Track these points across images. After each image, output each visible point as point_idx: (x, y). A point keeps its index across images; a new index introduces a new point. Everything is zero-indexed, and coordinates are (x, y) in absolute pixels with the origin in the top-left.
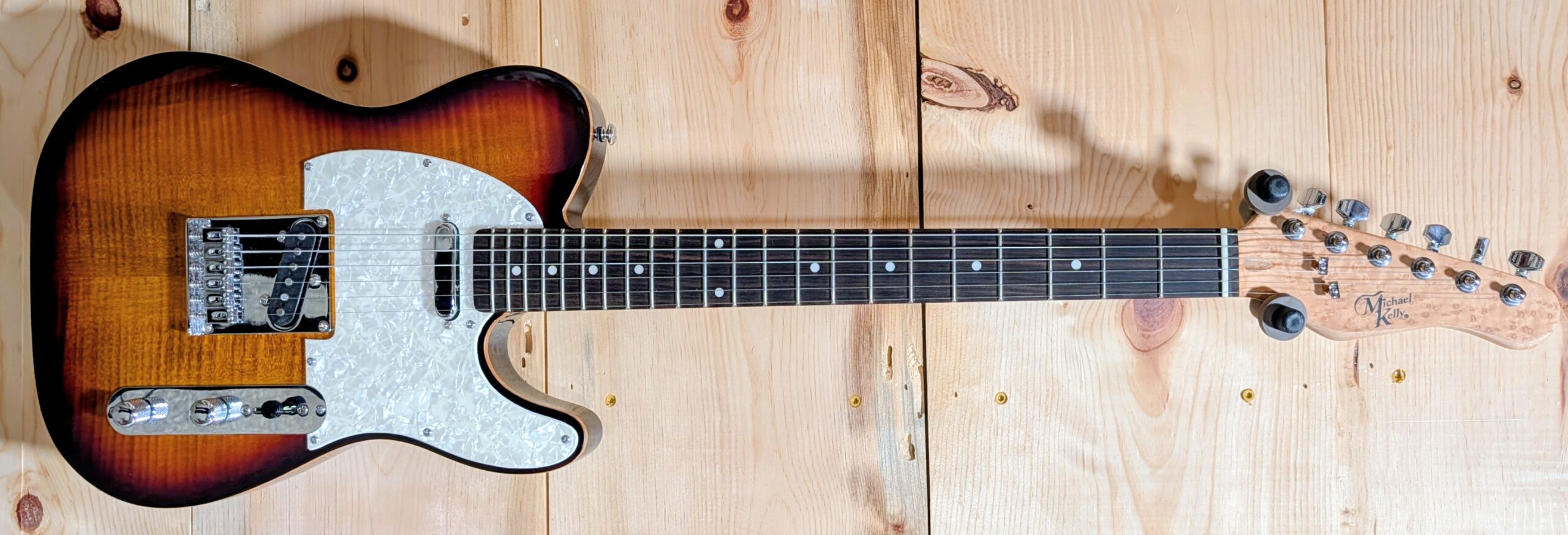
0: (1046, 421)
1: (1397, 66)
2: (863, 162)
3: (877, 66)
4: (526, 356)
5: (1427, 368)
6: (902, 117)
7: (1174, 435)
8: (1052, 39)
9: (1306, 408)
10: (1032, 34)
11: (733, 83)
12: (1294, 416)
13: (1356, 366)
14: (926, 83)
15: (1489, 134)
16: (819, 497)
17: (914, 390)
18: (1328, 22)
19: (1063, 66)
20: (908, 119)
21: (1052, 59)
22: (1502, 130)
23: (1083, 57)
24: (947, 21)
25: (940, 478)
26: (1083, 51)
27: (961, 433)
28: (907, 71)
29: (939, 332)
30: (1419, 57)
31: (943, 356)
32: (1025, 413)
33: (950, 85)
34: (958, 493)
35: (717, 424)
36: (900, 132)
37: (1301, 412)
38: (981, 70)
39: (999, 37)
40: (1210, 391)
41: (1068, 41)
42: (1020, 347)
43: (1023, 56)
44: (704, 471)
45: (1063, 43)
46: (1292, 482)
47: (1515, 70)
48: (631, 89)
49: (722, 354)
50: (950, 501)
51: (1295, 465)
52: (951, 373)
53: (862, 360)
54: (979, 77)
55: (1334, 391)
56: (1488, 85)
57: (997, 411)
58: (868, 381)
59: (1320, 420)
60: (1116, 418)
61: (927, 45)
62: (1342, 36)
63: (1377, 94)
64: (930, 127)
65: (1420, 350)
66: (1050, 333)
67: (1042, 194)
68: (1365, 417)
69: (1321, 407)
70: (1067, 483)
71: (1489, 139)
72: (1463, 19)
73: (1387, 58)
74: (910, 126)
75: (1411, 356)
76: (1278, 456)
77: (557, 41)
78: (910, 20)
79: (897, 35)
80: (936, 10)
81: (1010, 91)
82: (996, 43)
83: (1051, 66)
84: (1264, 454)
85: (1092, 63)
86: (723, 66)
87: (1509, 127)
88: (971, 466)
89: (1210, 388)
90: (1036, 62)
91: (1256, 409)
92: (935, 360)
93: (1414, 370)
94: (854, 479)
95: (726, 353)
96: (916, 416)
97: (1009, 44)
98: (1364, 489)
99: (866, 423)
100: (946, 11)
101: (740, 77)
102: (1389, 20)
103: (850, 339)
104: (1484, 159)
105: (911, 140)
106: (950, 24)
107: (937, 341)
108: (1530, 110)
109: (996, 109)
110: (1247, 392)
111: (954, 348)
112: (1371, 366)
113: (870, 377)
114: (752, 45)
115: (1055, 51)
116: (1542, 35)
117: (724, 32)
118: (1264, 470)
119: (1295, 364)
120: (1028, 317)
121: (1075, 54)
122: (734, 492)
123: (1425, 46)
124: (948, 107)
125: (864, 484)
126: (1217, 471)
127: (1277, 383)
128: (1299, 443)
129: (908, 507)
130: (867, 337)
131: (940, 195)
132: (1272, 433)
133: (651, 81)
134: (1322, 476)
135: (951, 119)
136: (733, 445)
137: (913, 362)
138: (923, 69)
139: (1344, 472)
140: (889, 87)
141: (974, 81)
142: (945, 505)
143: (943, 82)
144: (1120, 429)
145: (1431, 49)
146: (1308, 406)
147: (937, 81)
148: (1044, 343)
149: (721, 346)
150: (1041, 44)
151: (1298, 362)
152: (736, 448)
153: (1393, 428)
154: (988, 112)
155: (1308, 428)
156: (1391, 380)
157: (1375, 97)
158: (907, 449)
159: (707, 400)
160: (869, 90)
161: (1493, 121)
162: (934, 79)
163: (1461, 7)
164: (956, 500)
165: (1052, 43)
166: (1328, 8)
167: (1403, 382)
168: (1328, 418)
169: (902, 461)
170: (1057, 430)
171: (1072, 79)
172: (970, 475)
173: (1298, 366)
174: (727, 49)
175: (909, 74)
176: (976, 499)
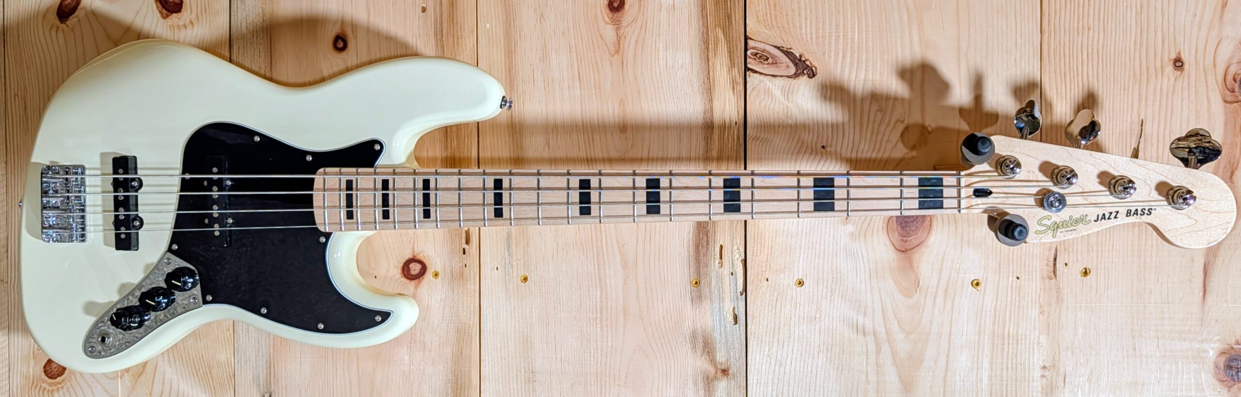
0: (831, 299)
1: (1092, 49)
2: (705, 114)
3: (716, 44)
4: (466, 246)
5: (1107, 267)
6: (734, 82)
7: (923, 311)
8: (842, 26)
9: (1018, 293)
10: (827, 23)
11: (612, 56)
12: (1009, 299)
13: (1055, 265)
14: (750, 58)
15: (1158, 98)
16: (670, 351)
17: (738, 276)
18: (1043, 18)
19: (849, 46)
20: (737, 83)
21: (841, 41)
22: (1167, 97)
23: (864, 40)
24: (766, 13)
25: (754, 337)
26: (864, 36)
27: (770, 307)
28: (737, 47)
29: (756, 235)
30: (1109, 43)
31: (759, 252)
32: (816, 294)
33: (767, 59)
34: (767, 349)
35: (598, 297)
36: (731, 93)
37: (1014, 296)
38: (790, 49)
39: (804, 25)
40: (948, 282)
41: (853, 28)
42: (814, 247)
43: (821, 39)
44: (588, 328)
45: (849, 29)
46: (1006, 346)
47: (1179, 54)
48: (540, 59)
49: (602, 248)
50: (762, 354)
51: (1009, 334)
52: (764, 265)
53: (701, 255)
54: (788, 54)
55: (1038, 282)
56: (1158, 64)
57: (796, 292)
58: (705, 269)
59: (1028, 303)
60: (881, 299)
61: (752, 30)
62: (1053, 27)
63: (1077, 69)
64: (753, 89)
65: (1102, 255)
66: (835, 237)
67: (832, 138)
68: (1061, 301)
69: (1029, 293)
70: (845, 344)
71: (1157, 103)
72: (1142, 16)
73: (1085, 44)
74: (738, 88)
75: (1095, 258)
76: (996, 327)
77: (488, 25)
78: (740, 12)
79: (730, 22)
80: (759, 5)
81: (811, 63)
82: (801, 29)
83: (841, 47)
84: (987, 325)
85: (871, 44)
86: (606, 44)
87: (1173, 94)
88: (777, 330)
89: (949, 278)
90: (830, 44)
91: (982, 293)
92: (753, 255)
93: (1097, 268)
94: (694, 337)
95: (605, 248)
96: (739, 294)
97: (811, 30)
98: (1057, 353)
99: (703, 298)
100: (766, 6)
101: (617, 52)
102: (1088, 16)
103: (693, 239)
104: (1153, 118)
105: (739, 98)
106: (768, 15)
107: (754, 243)
108: (1189, 82)
109: (801, 77)
110: (976, 281)
111: (767, 247)
112: (1066, 264)
113: (707, 266)
114: (626, 29)
115: (844, 36)
116: (1200, 28)
117: (607, 19)
118: (986, 337)
119: (1011, 262)
120: (820, 226)
121: (858, 38)
122: (610, 344)
123: (1114, 33)
124: (766, 75)
125: (701, 341)
126: (952, 337)
127: (997, 276)
128: (1012, 318)
129: (732, 357)
130: (705, 238)
131: (759, 138)
132: (992, 310)
133: (554, 54)
134: (1028, 342)
135: (768, 83)
136: (609, 312)
137: (737, 256)
138: (748, 47)
139: (1043, 339)
140: (724, 59)
141: (785, 56)
142: (758, 356)
143: (763, 57)
144: (884, 305)
145: (1118, 37)
146: (1019, 292)
147: (758, 56)
148: (831, 244)
149: (601, 242)
150: (834, 30)
151: (1013, 260)
152: (611, 313)
153: (1080, 310)
154: (795, 79)
155: (1019, 308)
156: (1080, 275)
157: (1076, 71)
158: (732, 317)
159: (592, 280)
160: (710, 62)
161: (1161, 90)
162: (756, 54)
163: (1141, 7)
164: (766, 353)
165: (842, 30)
166: (1043, 7)
167: (1089, 277)
168: (1034, 300)
169: (728, 325)
170: (839, 306)
171: (856, 55)
172: (776, 337)
173: (1013, 262)
174: (609, 32)
175: (739, 50)
176: (780, 353)
